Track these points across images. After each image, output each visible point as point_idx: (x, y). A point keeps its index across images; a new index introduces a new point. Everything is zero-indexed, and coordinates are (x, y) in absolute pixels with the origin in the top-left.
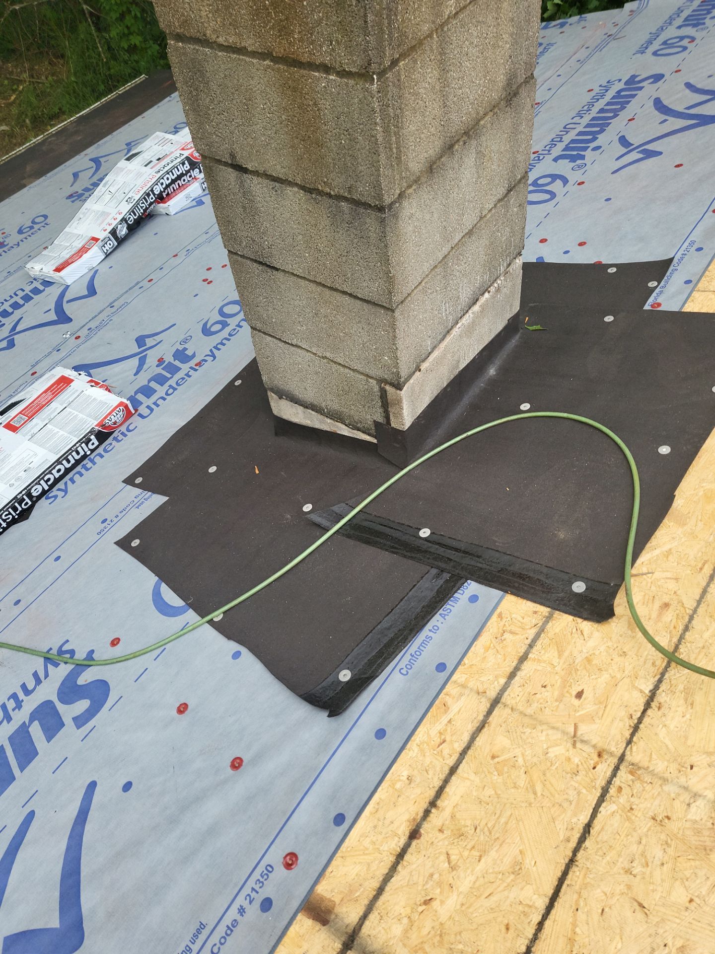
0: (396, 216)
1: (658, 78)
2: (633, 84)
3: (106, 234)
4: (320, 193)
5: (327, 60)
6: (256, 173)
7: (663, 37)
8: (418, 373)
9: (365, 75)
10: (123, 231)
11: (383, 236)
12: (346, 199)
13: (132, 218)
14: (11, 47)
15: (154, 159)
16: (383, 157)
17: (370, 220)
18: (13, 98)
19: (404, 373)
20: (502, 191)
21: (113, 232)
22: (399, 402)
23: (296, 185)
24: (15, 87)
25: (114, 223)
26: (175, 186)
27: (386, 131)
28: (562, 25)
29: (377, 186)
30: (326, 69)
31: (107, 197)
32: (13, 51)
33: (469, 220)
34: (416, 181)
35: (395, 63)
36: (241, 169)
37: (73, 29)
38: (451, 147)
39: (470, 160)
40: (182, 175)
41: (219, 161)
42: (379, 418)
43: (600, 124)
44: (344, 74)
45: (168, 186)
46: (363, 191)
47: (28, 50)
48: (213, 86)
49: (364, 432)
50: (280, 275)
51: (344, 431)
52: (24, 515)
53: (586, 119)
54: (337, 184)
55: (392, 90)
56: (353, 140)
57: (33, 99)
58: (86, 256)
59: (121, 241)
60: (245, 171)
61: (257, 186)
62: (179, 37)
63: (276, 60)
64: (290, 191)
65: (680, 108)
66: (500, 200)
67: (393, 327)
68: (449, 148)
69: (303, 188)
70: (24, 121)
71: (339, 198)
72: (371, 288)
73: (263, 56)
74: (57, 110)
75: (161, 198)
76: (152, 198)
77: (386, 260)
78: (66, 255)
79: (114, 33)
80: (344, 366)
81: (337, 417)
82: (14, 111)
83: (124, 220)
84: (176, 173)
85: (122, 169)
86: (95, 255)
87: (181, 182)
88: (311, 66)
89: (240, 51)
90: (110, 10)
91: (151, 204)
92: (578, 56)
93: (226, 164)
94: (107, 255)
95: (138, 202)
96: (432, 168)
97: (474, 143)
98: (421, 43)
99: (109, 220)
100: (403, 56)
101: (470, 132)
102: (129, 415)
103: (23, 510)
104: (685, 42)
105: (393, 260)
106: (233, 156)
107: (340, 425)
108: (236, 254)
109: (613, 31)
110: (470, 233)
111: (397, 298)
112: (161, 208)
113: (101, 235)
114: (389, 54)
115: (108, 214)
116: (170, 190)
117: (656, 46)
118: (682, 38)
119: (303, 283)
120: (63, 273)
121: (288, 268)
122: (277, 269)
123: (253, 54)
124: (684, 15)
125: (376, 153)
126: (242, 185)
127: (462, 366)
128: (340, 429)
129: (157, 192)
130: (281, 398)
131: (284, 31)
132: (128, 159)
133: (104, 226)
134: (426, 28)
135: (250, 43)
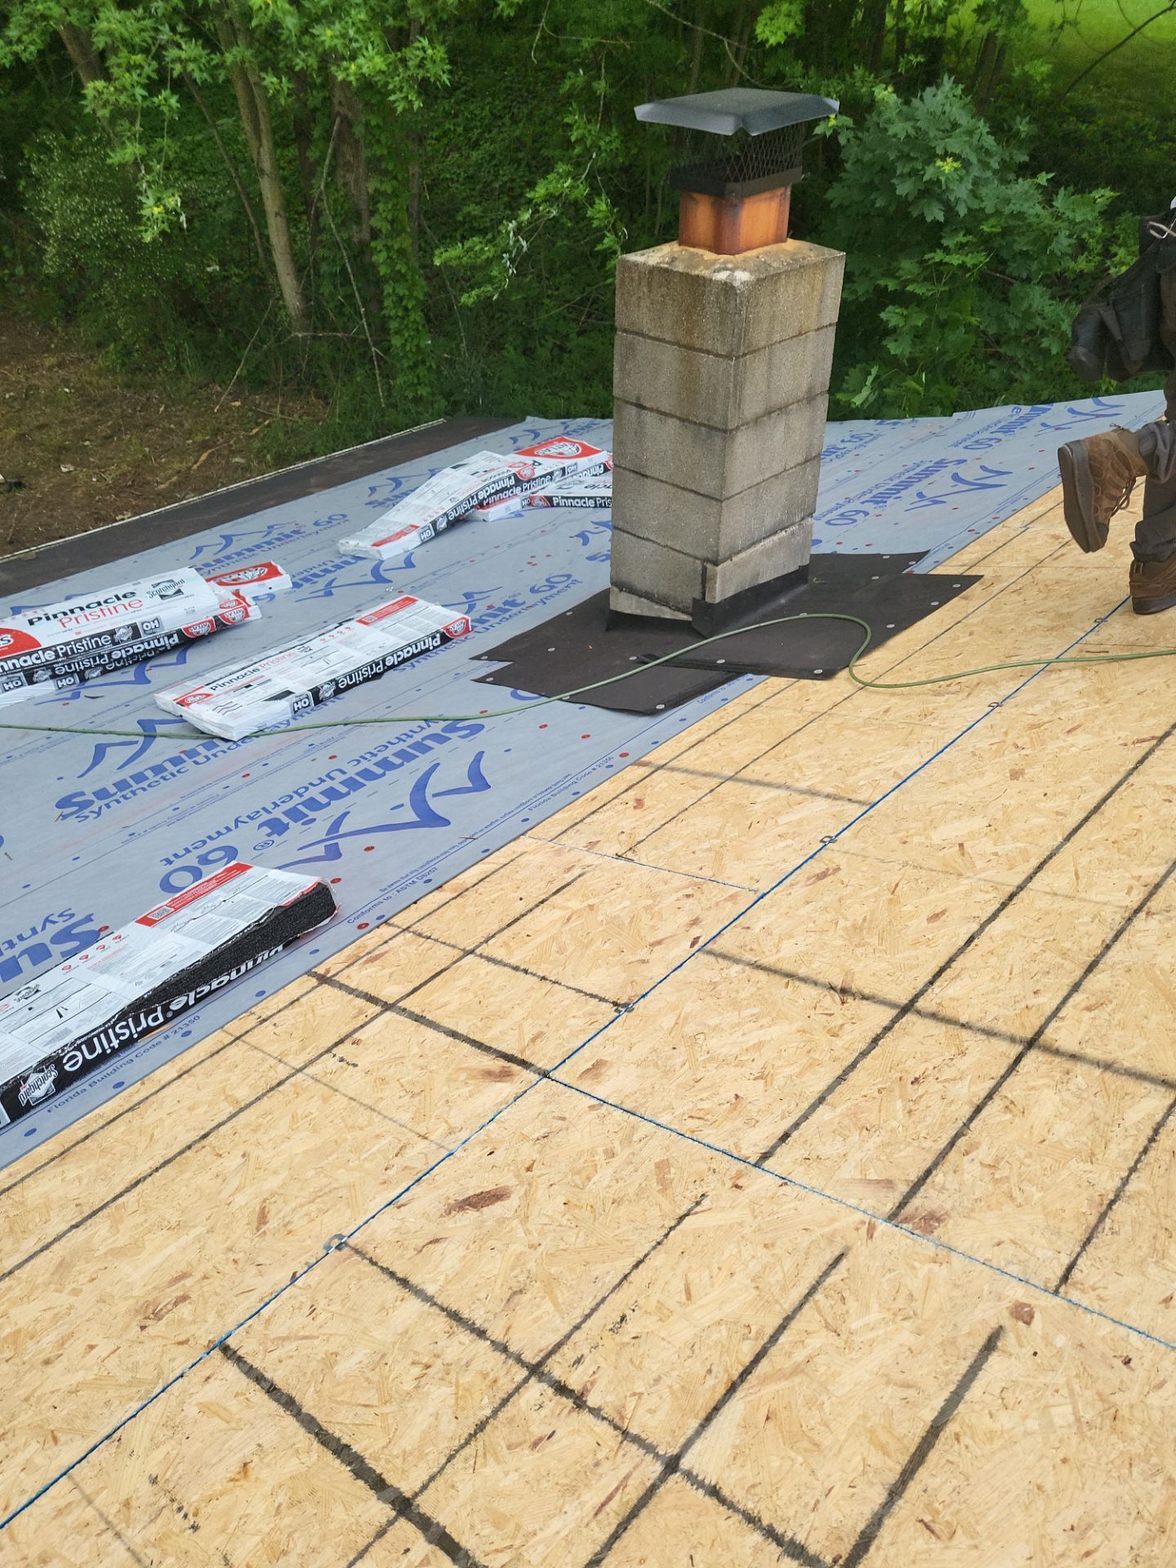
0: (733, 439)
1: (960, 462)
2: (941, 464)
3: (428, 523)
4: (690, 422)
5: (710, 348)
6: (651, 410)
7: (976, 438)
8: (729, 562)
9: (728, 357)
10: (442, 525)
11: (723, 449)
12: (705, 425)
13: (453, 515)
14: (264, 377)
15: (481, 471)
16: (731, 401)
17: (718, 439)
18: (254, 431)
19: (722, 554)
20: (800, 459)
21: (434, 523)
22: (715, 576)
23: (676, 417)
24: (260, 420)
25: (435, 516)
26: (497, 498)
27: (735, 386)
28: (895, 424)
29: (725, 418)
30: (708, 352)
31: (430, 495)
32: (265, 383)
33: (777, 467)
34: (748, 423)
35: (744, 355)
36: (641, 407)
37: (349, 371)
38: (770, 413)
39: (781, 427)
40: (506, 489)
41: (627, 402)
42: (698, 595)
43: (906, 485)
44: (717, 355)
45: (491, 495)
46: (717, 420)
47: (285, 385)
48: (638, 357)
49: (683, 612)
50: (648, 481)
51: (667, 614)
52: (377, 676)
53: (896, 481)
54: (702, 416)
55: (741, 368)
56: (716, 390)
57: (281, 435)
58: (404, 539)
59: (439, 534)
60: (644, 408)
61: (649, 418)
62: (625, 331)
63: (680, 346)
64: (670, 421)
65: (970, 480)
66: (799, 464)
67: (720, 514)
68: (769, 413)
69: (680, 419)
70: (264, 456)
71: (701, 425)
72: (709, 485)
73: (673, 344)
74: (308, 451)
75: (481, 505)
76: (475, 502)
77: (722, 465)
78: (383, 536)
79: (400, 381)
80: (679, 552)
81: (663, 601)
82: (257, 444)
83: (446, 514)
84: (502, 485)
85: (447, 475)
86: (412, 541)
87: (502, 495)
88: (701, 350)
89: (663, 340)
90: (403, 357)
91: (472, 507)
92: (902, 444)
93: (632, 404)
94: (424, 543)
95: (462, 502)
96: (757, 420)
97: (784, 417)
98: (759, 350)
99: (430, 512)
100: (749, 353)
101: (782, 409)
102: (467, 630)
103: (376, 674)
104: (992, 442)
105: (727, 465)
106: (638, 398)
107: (664, 608)
108: (620, 467)
109: (937, 431)
110: (776, 476)
111: (726, 494)
112: (480, 513)
113: (422, 524)
114: (742, 350)
115: (429, 509)
116: (491, 500)
117: (968, 443)
118: (991, 439)
119: (664, 486)
120: (381, 548)
121: (656, 475)
122: (647, 477)
123: (668, 342)
124: (999, 425)
125: (728, 398)
126: (639, 417)
127: (761, 581)
128: (664, 613)
129: (480, 498)
130: (621, 590)
131: (689, 332)
132: (454, 468)
133: (425, 517)
134: (763, 344)
135: (667, 337)
